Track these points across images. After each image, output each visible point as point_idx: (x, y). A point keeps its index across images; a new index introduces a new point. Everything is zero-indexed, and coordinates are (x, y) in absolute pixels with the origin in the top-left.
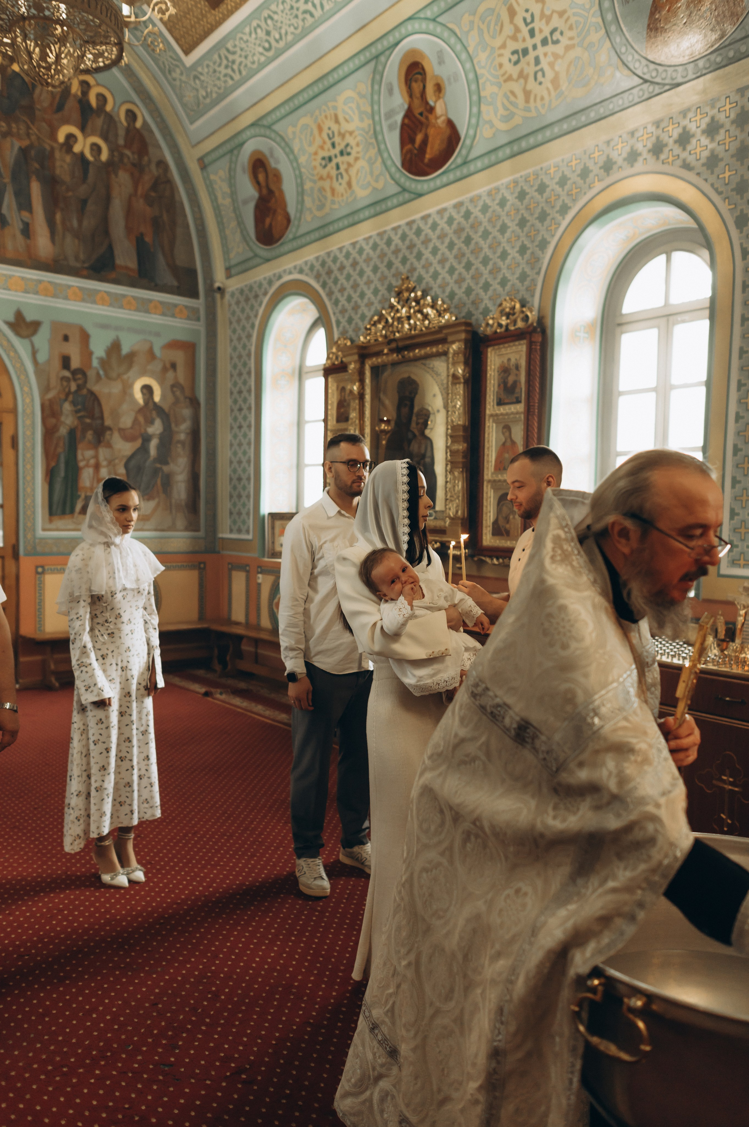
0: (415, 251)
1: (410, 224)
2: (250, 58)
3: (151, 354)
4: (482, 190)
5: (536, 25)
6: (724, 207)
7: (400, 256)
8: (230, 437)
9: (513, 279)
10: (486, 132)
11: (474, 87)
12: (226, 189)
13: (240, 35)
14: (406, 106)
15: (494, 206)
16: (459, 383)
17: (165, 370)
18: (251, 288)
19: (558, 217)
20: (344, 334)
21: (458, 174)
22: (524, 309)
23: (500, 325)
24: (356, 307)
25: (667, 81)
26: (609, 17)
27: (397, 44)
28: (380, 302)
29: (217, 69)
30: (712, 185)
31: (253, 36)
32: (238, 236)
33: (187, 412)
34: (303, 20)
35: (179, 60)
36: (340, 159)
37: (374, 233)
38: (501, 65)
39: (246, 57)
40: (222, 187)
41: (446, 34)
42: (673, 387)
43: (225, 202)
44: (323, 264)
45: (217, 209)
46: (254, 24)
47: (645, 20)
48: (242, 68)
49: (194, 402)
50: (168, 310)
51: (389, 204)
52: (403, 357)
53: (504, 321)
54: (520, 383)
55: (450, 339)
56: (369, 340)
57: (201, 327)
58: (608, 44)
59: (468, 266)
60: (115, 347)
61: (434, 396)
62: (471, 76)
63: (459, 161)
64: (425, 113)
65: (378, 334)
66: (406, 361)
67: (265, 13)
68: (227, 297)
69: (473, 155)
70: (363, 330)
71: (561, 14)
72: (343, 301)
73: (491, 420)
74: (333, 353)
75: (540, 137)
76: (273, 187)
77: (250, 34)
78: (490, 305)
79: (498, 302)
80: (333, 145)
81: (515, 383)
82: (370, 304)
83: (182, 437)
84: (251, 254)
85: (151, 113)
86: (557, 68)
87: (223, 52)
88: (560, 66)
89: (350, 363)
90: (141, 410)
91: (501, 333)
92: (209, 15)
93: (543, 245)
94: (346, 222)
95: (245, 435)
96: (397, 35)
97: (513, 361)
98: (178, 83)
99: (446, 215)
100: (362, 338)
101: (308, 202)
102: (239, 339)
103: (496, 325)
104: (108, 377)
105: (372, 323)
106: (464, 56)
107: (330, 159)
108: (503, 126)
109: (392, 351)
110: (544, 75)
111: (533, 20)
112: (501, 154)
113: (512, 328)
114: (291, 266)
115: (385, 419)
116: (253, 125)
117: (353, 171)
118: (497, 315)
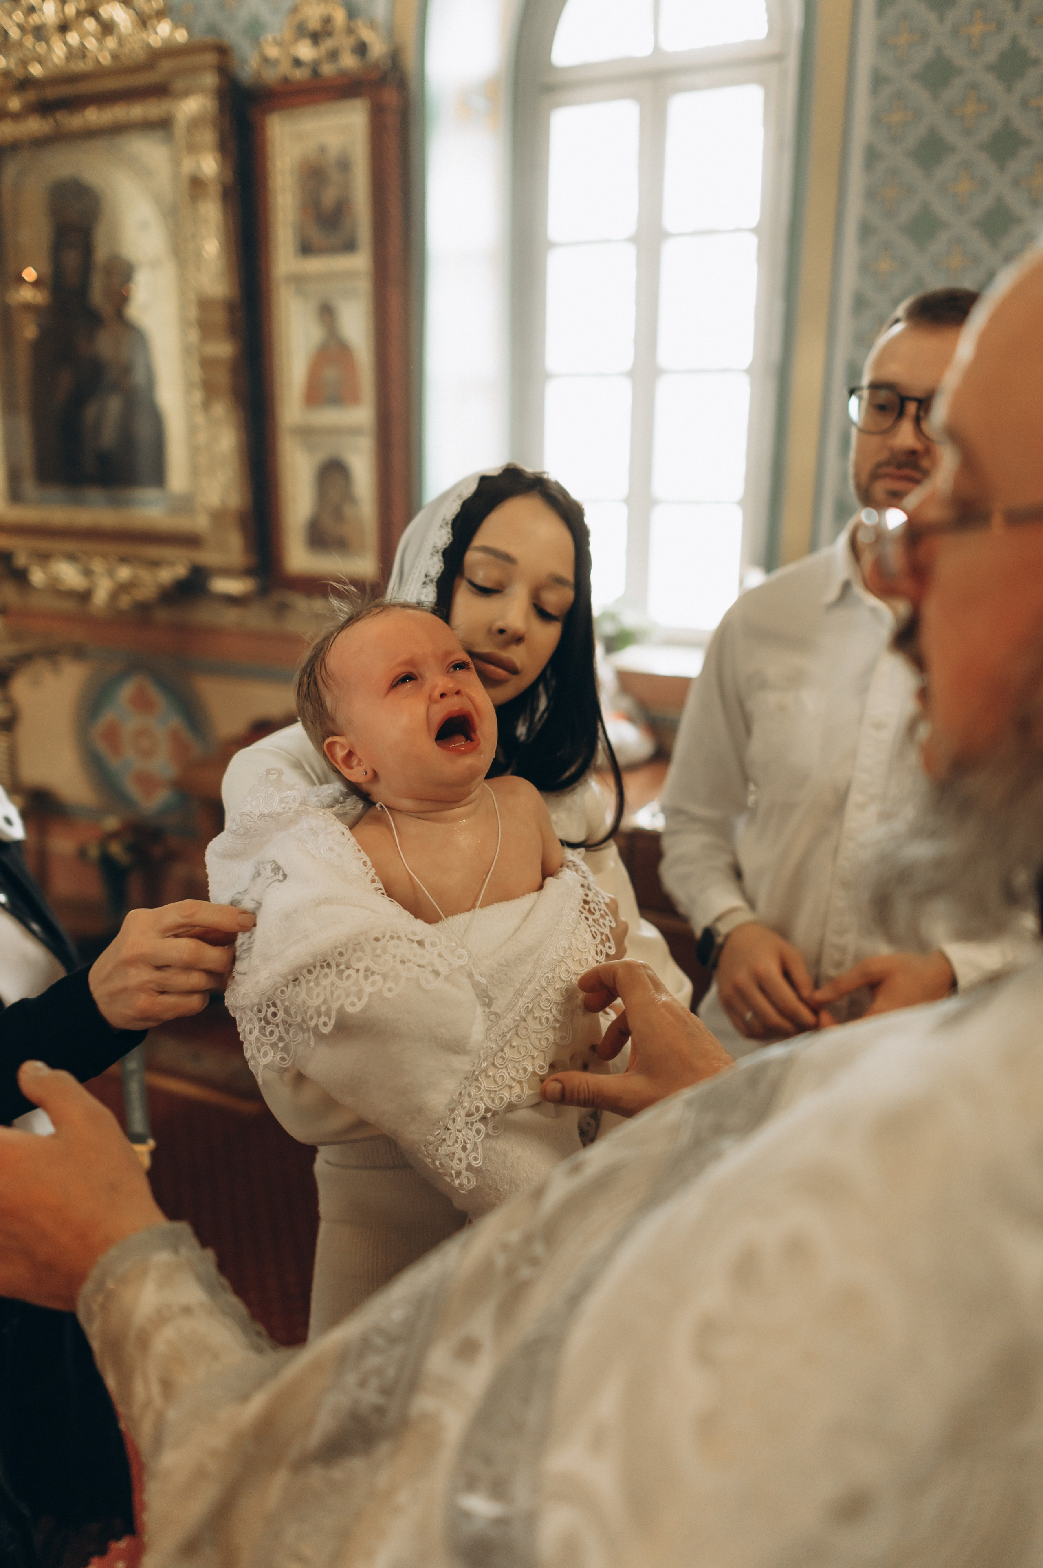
16: (209, 197)
22: (356, 25)
23: (297, 63)
42: (667, 235)
52: (57, 125)
53: (305, 51)
54: (351, 201)
55: (177, 85)
66: (64, 137)
73: (290, 289)
78: (265, 14)
81: (344, 205)
91: (299, 81)
97: (334, 150)
103: (286, 61)
109: (29, 108)
113: (327, 69)
115: (29, 275)
118: (287, 34)
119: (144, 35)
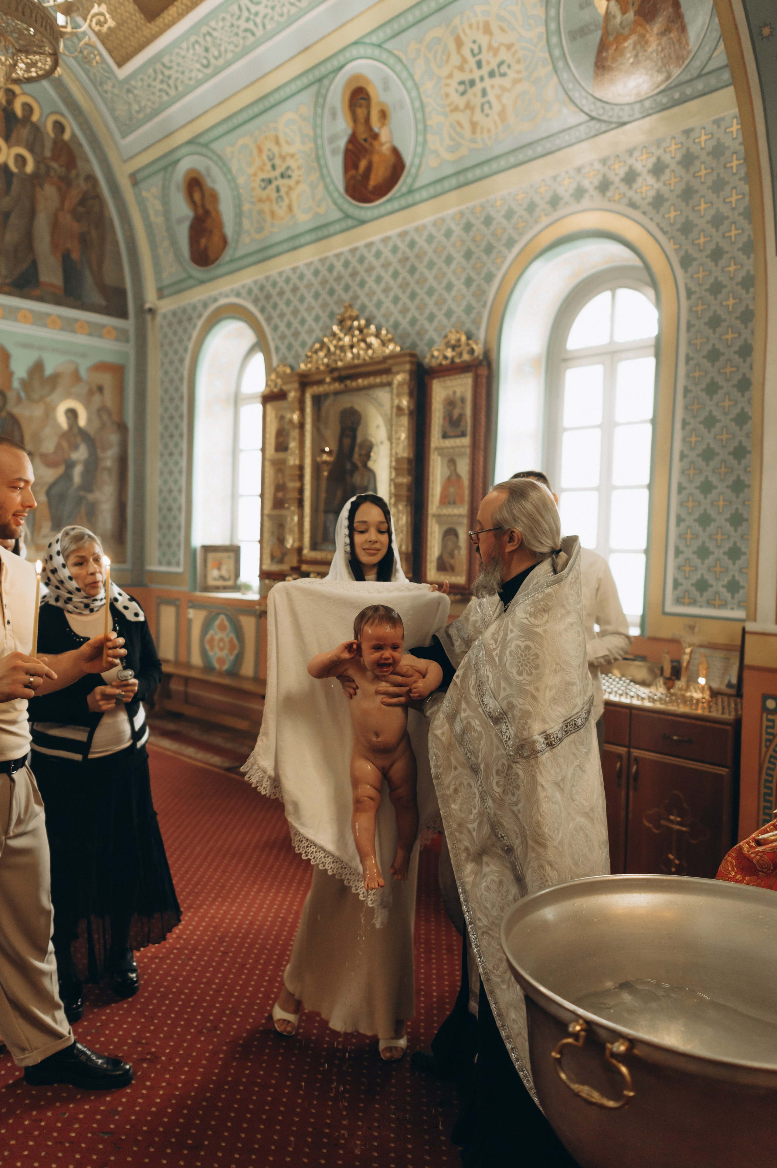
0: (358, 279)
1: (353, 251)
2: (187, 74)
3: (76, 377)
4: (428, 220)
5: (484, 57)
6: (669, 247)
7: (343, 283)
8: (159, 465)
9: (459, 311)
10: (431, 161)
11: (419, 115)
12: (159, 207)
13: (177, 50)
14: (349, 131)
15: (439, 236)
16: (404, 415)
17: (91, 393)
18: (184, 311)
19: (505, 250)
20: (283, 360)
21: (403, 202)
22: (470, 342)
23: (445, 358)
24: (296, 334)
25: (614, 119)
26: (557, 53)
27: (341, 68)
28: (322, 329)
29: (153, 83)
30: (658, 225)
31: (191, 52)
32: (171, 257)
33: (114, 438)
34: (244, 38)
35: (111, 72)
36: (280, 182)
37: (315, 259)
38: (447, 95)
39: (183, 73)
40: (155, 205)
41: (392, 61)
42: (617, 424)
43: (158, 220)
44: (262, 288)
45: (149, 227)
46: (193, 39)
47: (592, 58)
48: (178, 84)
49: (122, 428)
50: (95, 331)
51: (332, 229)
52: (346, 386)
53: (449, 353)
54: (465, 415)
55: (394, 369)
56: (310, 370)
57: (130, 349)
58: (555, 80)
59: (413, 296)
60: (38, 367)
61: (378, 427)
62: (417, 104)
63: (404, 189)
64: (370, 140)
65: (320, 362)
66: (348, 391)
67: (204, 30)
68: (159, 319)
69: (419, 183)
70: (303, 357)
71: (509, 47)
72: (282, 327)
73: (436, 453)
74: (272, 380)
75: (486, 169)
76: (209, 207)
77: (188, 49)
78: (435, 337)
79: (444, 333)
80: (274, 167)
81: (461, 417)
82: (310, 331)
83: (109, 463)
84: (184, 275)
85: (80, 125)
86: (504, 101)
87: (159, 66)
88: (507, 99)
89: (290, 391)
90: (65, 435)
91: (446, 365)
92: (144, 28)
93: (489, 277)
94: (286, 246)
95: (176, 463)
96: (341, 59)
97: (458, 394)
98: (109, 96)
99: (390, 244)
100: (302, 366)
101: (246, 224)
102: (171, 363)
103: (441, 357)
104: (30, 399)
105: (314, 350)
106: (410, 84)
107: (270, 181)
108: (448, 156)
109: (334, 380)
110: (491, 107)
111: (480, 52)
112: (446, 184)
113: (458, 360)
114: (226, 289)
115: (327, 449)
116: (190, 142)
117: (294, 195)
118: (442, 346)
119: (384, 348)
